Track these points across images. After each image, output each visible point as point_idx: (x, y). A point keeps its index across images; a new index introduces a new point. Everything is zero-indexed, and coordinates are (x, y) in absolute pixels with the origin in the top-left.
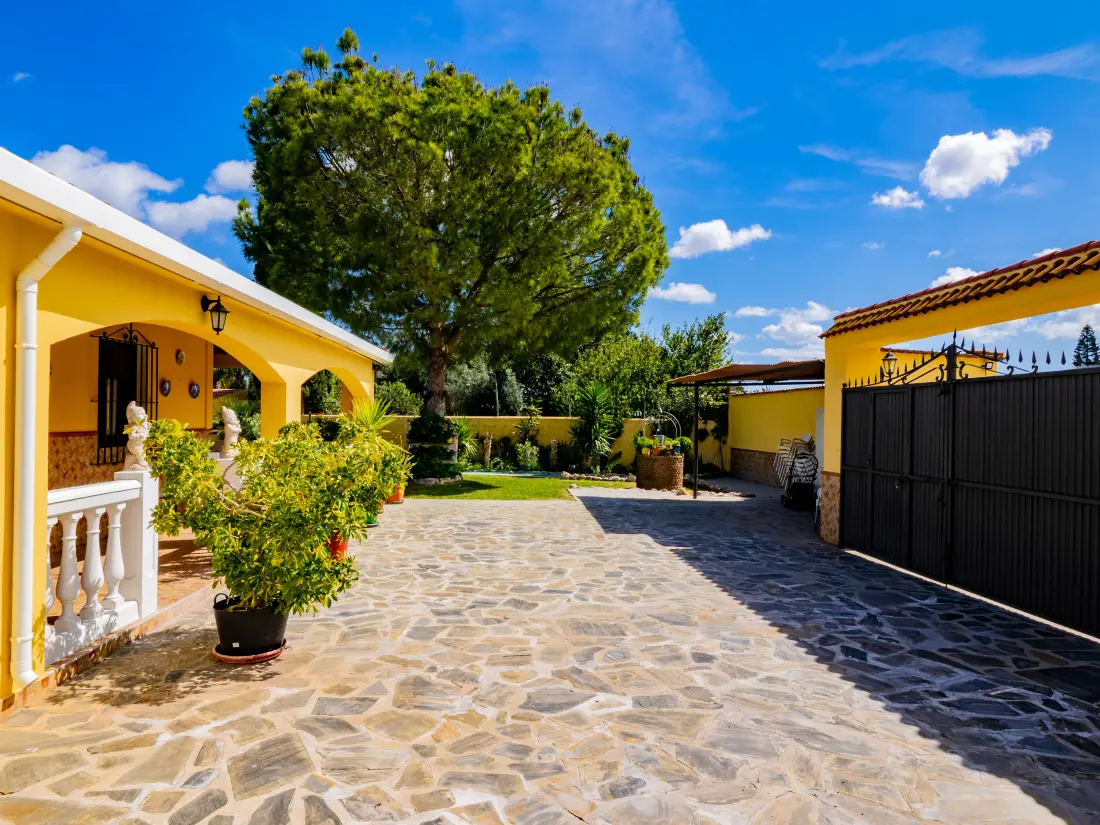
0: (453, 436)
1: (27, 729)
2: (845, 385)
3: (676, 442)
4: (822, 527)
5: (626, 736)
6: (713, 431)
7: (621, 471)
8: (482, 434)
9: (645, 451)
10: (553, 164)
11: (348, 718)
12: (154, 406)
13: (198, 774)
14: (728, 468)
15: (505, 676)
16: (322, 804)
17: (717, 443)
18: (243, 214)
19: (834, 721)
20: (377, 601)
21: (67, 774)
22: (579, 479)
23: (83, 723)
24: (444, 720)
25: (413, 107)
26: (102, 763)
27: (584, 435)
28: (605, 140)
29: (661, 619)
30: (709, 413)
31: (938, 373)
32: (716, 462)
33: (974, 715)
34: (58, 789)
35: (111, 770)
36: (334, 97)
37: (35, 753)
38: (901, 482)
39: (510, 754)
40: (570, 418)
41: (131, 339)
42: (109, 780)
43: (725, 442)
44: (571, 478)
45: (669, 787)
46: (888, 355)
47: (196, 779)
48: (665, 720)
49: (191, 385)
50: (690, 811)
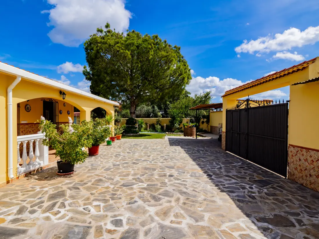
0: (137, 123)
1: (11, 188)
2: (226, 109)
3: (194, 124)
4: (222, 146)
5: (140, 192)
6: (206, 121)
7: (181, 132)
8: (147, 122)
9: (186, 127)
10: (159, 55)
11: (79, 187)
12: (58, 117)
13: (41, 197)
14: (210, 131)
15: (121, 179)
16: (64, 203)
17: (207, 125)
18: (85, 69)
19: (192, 190)
20: (101, 162)
21: (14, 196)
22: (170, 134)
23: (22, 187)
24: (101, 188)
25: (122, 42)
26: (22, 194)
27: (172, 122)
28: (174, 47)
29: (167, 167)
30: (204, 117)
31: (245, 106)
32: (207, 129)
33: (229, 190)
34: (11, 199)
35: (23, 196)
36: (103, 40)
37: (9, 192)
38: (237, 134)
39: (111, 195)
40: (169, 118)
41: (51, 101)
42: (22, 198)
43: (209, 124)
44: (168, 134)
45: (143, 203)
46: (239, 101)
47: (40, 198)
48: (152, 189)
49: (68, 111)
50: (144, 207)
